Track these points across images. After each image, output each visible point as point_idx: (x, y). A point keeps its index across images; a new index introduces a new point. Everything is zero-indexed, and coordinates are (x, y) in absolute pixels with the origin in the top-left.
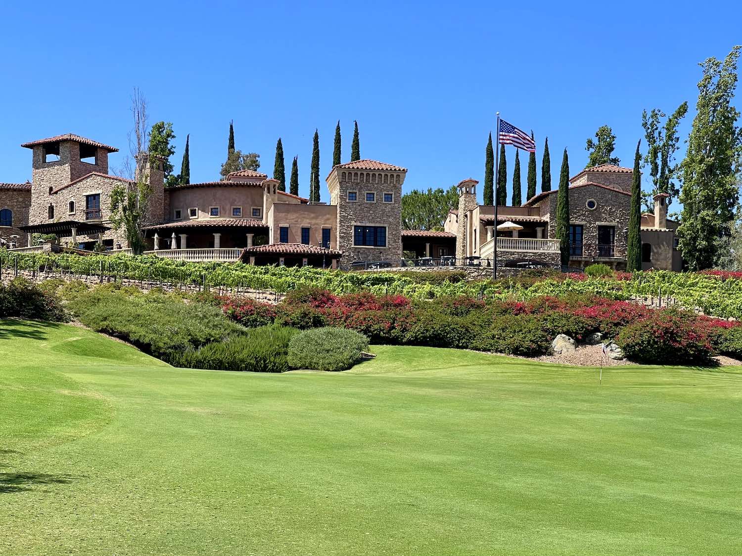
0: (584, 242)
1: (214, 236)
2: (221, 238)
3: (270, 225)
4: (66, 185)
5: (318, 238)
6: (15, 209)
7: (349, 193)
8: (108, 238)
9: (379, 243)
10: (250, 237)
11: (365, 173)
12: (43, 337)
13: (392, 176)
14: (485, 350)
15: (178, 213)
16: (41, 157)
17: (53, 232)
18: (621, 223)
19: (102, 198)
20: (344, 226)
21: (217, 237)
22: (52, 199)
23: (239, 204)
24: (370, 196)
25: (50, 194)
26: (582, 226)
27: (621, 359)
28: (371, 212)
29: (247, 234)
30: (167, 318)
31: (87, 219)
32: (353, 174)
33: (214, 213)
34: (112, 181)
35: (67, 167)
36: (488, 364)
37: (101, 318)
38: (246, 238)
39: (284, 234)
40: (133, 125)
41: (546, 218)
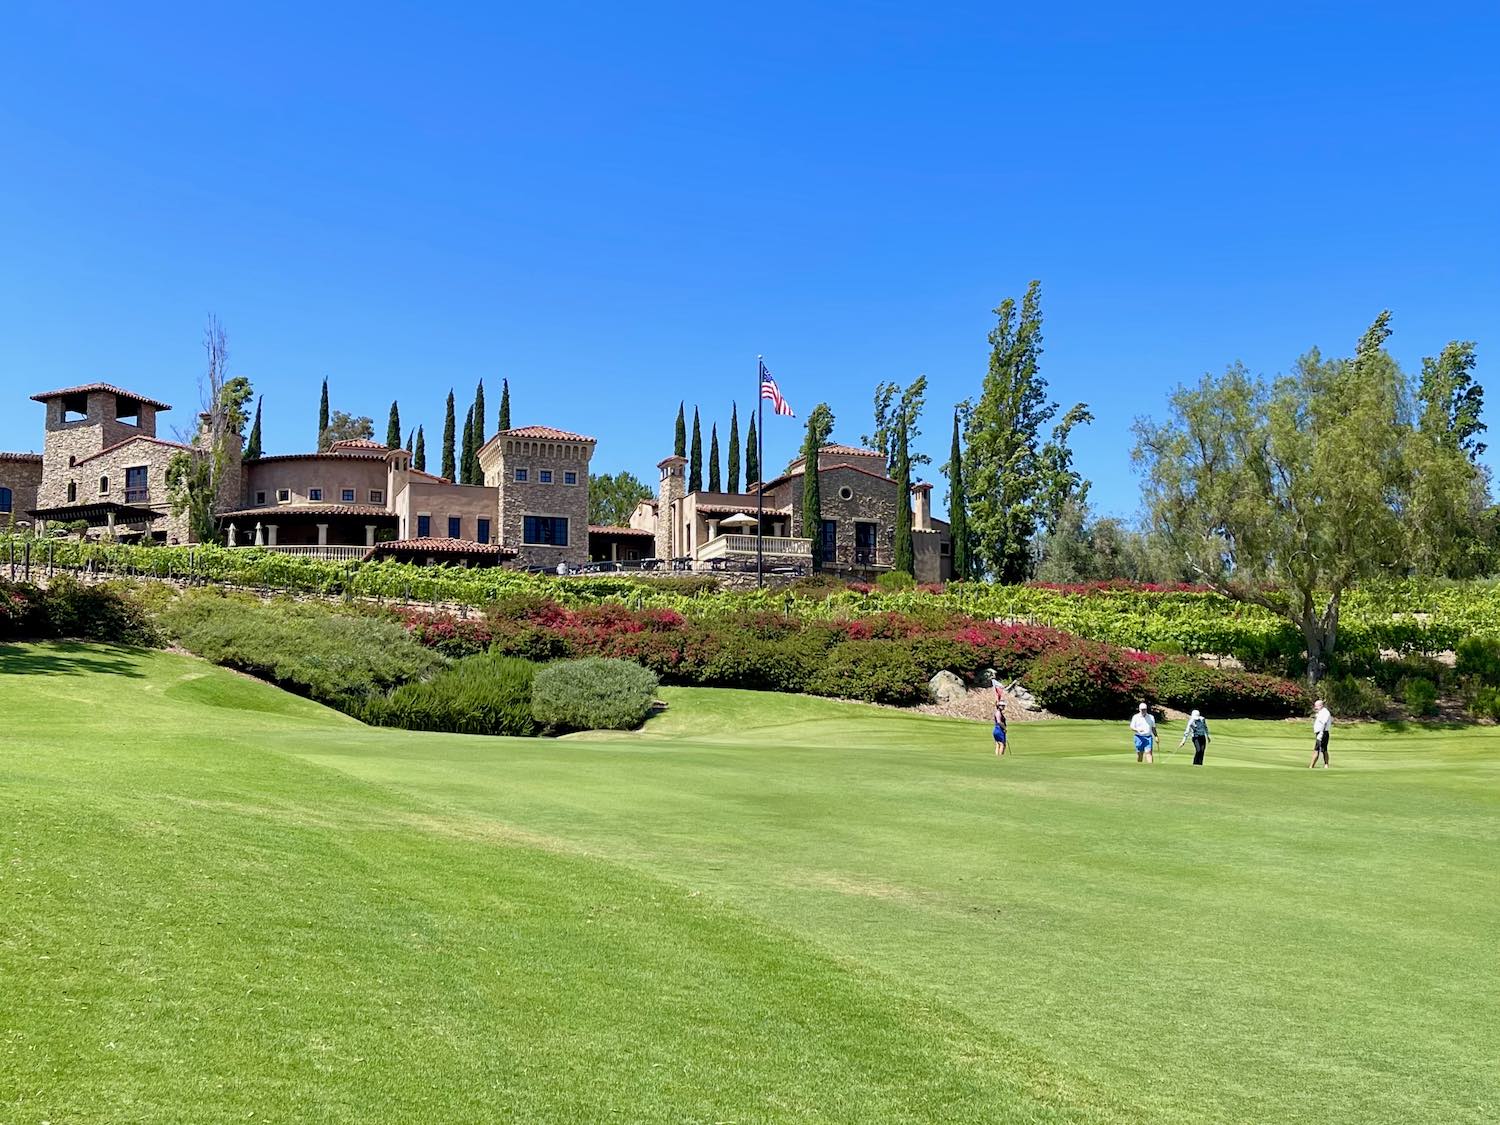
0: (838, 543)
1: (318, 529)
2: (328, 531)
3: (401, 511)
4: (95, 453)
5: (472, 533)
6: (17, 488)
7: (517, 470)
8: (158, 530)
9: (558, 541)
10: (370, 530)
11: (539, 444)
12: (136, 672)
13: (576, 448)
14: (830, 695)
15: (261, 497)
16: (58, 415)
17: (80, 518)
18: (885, 520)
19: (150, 473)
20: (509, 516)
21: (323, 529)
22: (73, 474)
23: (352, 484)
24: (546, 476)
25: (71, 466)
26: (834, 522)
27: (1039, 710)
28: (547, 497)
29: (367, 527)
30: (329, 643)
31: (127, 501)
32: (522, 444)
33: (315, 496)
34: (166, 447)
35: (98, 429)
36: (848, 718)
37: (222, 642)
38: (365, 531)
39: (424, 526)
40: (207, 368)
41: (788, 510)
